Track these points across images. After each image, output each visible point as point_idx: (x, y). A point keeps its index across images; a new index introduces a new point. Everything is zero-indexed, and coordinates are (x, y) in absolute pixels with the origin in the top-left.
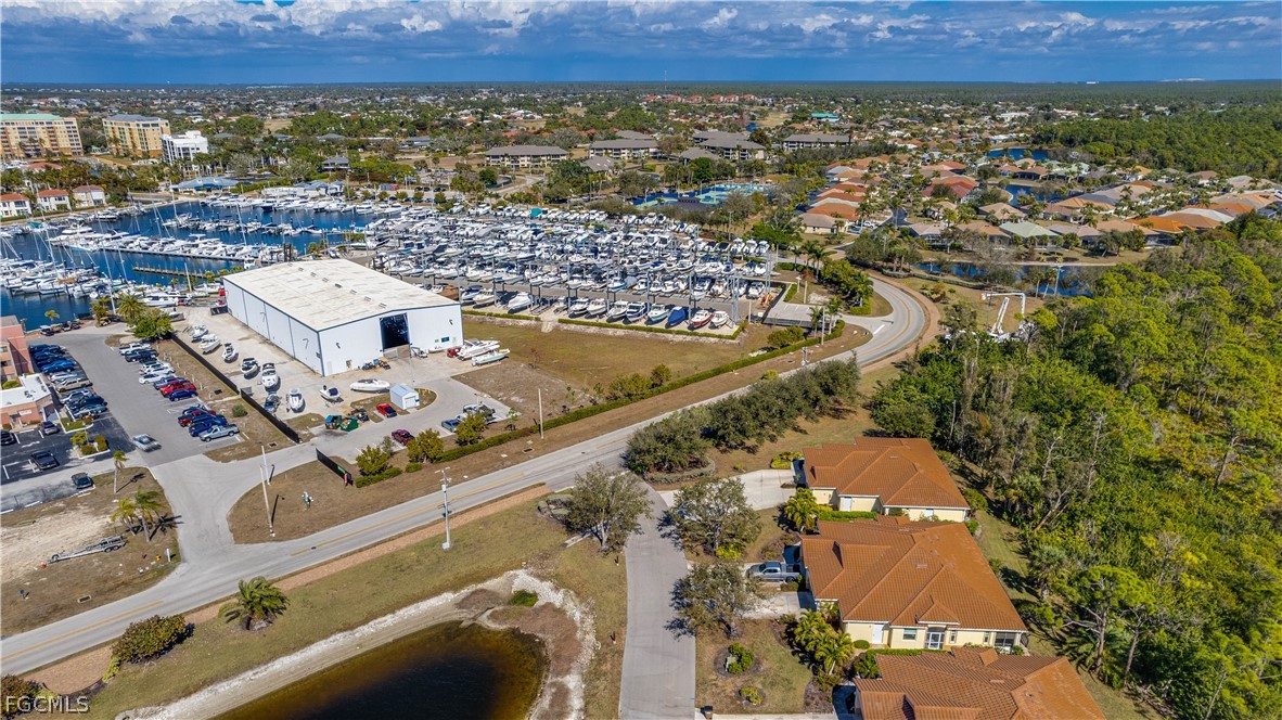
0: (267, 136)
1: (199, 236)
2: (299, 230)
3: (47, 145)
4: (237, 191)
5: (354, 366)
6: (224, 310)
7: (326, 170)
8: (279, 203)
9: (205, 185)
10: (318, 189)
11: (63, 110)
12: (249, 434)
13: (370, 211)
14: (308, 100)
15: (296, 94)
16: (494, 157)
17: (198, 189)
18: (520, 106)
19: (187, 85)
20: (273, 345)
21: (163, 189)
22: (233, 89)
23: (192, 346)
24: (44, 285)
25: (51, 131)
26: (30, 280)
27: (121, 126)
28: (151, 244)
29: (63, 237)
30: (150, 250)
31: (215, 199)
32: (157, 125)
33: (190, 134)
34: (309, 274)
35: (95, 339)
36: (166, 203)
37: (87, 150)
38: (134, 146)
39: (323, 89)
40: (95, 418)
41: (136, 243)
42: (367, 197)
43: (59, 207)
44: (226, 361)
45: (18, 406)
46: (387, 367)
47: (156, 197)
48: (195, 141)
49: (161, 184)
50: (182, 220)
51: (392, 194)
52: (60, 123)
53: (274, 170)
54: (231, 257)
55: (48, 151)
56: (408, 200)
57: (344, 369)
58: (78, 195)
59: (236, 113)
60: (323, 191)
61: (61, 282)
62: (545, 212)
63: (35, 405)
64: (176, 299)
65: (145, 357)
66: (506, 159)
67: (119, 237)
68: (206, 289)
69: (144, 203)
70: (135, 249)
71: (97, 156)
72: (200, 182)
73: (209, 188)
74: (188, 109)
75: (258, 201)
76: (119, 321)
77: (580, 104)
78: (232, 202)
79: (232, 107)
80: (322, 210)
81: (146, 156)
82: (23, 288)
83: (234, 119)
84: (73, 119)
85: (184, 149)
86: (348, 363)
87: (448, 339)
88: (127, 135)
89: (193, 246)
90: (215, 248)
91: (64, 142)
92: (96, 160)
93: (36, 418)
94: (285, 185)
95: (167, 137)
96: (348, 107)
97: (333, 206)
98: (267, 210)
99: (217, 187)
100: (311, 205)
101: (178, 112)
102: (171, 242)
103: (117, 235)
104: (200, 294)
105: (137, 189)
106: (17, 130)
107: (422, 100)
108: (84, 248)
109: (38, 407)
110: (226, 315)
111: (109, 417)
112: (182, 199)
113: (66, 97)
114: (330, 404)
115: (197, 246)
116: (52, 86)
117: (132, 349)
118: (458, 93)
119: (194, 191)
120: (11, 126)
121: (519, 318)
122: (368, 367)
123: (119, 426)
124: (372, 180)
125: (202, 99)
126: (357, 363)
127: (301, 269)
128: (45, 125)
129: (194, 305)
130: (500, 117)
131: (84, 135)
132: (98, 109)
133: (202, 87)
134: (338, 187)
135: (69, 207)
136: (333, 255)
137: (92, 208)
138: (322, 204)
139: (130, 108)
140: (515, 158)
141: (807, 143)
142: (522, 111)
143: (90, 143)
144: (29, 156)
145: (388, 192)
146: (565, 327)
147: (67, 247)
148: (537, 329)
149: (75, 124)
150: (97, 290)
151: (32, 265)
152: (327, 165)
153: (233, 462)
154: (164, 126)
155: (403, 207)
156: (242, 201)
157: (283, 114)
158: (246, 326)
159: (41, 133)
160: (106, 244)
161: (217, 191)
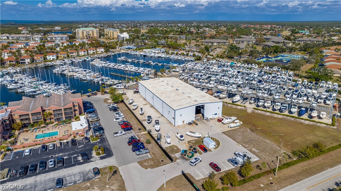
0: (142, 34)
1: (128, 64)
2: (155, 63)
3: (92, 36)
4: (136, 50)
5: (185, 123)
6: (138, 92)
7: (159, 44)
8: (148, 54)
9: (128, 48)
10: (158, 50)
11: (95, 27)
12: (153, 153)
13: (174, 58)
14: (150, 24)
15: (147, 23)
16: (206, 42)
17: (126, 49)
18: (207, 27)
19: (121, 21)
20: (155, 108)
21: (117, 48)
22: (132, 21)
23: (129, 106)
24: (88, 78)
25: (93, 32)
26: (85, 76)
27: (108, 31)
28: (115, 65)
29: (93, 62)
30: (115, 67)
31: (131, 52)
32: (117, 31)
33: (124, 33)
34: (166, 84)
35: (100, 100)
36: (118, 53)
37: (100, 37)
38: (111, 36)
39: (153, 22)
40: (101, 136)
41: (112, 65)
42: (172, 54)
43: (93, 53)
44: (141, 114)
45: (78, 130)
46: (197, 124)
47: (116, 50)
48: (126, 35)
49: (117, 47)
50: (123, 58)
51: (180, 53)
52: (95, 30)
53: (145, 44)
54: (137, 71)
55: (91, 37)
56: (184, 55)
57: (182, 124)
58: (98, 50)
59: (133, 28)
60: (160, 51)
61: (92, 77)
62: (236, 64)
63: (83, 130)
64: (123, 87)
65: (115, 109)
66: (210, 43)
67: (107, 63)
68: (131, 83)
69: (113, 52)
70: (111, 67)
71: (102, 38)
72: (127, 47)
73: (129, 49)
74: (122, 26)
75: (142, 53)
76: (107, 93)
77: (223, 27)
78: (135, 53)
79: (133, 26)
80: (160, 57)
81: (113, 39)
82: (83, 78)
83: (133, 29)
84: (98, 29)
85: (123, 37)
86: (183, 122)
87: (217, 114)
88: (109, 33)
89: (126, 67)
90: (132, 68)
91: (95, 35)
92: (102, 40)
93: (83, 134)
94: (149, 49)
95: (119, 34)
96: (161, 27)
97: (163, 56)
98: (145, 56)
99: (132, 49)
100: (157, 55)
101: (120, 27)
102: (120, 65)
103: (107, 62)
104: (130, 85)
105: (112, 48)
106: (86, 32)
107: (179, 25)
108: (98, 66)
109: (84, 130)
110: (138, 94)
111: (104, 136)
112: (122, 51)
113: (96, 24)
114: (179, 141)
115: (127, 67)
116: (93, 21)
117: (111, 106)
118: (189, 23)
119: (125, 49)
120: (85, 31)
121: (238, 105)
122: (190, 124)
123: (108, 142)
124: (173, 48)
125: (125, 24)
126: (187, 122)
127: (163, 81)
128: (92, 31)
129: (128, 89)
130: (202, 30)
131: (100, 33)
132: (103, 27)
133: (125, 21)
134: (164, 50)
135: (95, 53)
136: (167, 73)
137: (101, 53)
138: (160, 55)
139: (109, 26)
140: (212, 43)
141: (305, 41)
142: (207, 29)
143: (101, 35)
144: (87, 38)
145: (179, 52)
146: (256, 111)
147: (94, 65)
148: (245, 111)
149: (98, 31)
150: (101, 81)
151: (85, 71)
152: (159, 43)
153: (149, 169)
154: (118, 31)
155: (183, 57)
156: (138, 53)
157: (145, 28)
158: (145, 99)
159: (91, 33)
160: (103, 65)
161: (131, 50)
